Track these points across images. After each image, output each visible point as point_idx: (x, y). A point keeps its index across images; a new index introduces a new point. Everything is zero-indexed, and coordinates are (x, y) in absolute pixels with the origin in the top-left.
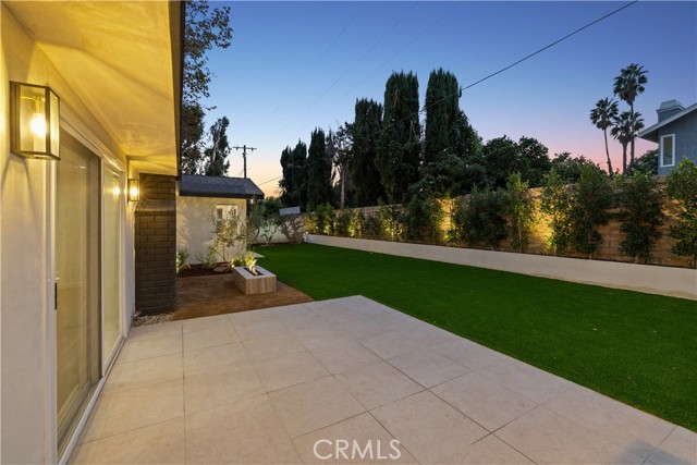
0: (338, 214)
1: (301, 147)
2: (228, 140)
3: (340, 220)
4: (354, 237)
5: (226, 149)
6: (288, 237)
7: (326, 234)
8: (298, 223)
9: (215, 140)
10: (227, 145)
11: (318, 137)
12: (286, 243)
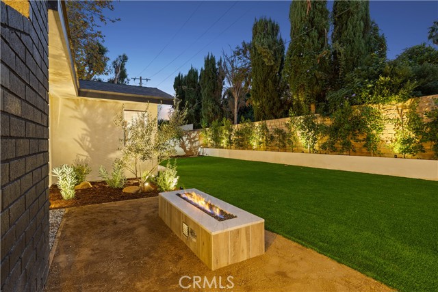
0: (236, 127)
1: (193, 72)
2: (127, 72)
3: (238, 133)
4: (257, 149)
5: (126, 80)
6: (185, 150)
7: (222, 148)
8: (194, 138)
9: (116, 73)
10: (126, 77)
11: (210, 62)
12: (184, 156)
